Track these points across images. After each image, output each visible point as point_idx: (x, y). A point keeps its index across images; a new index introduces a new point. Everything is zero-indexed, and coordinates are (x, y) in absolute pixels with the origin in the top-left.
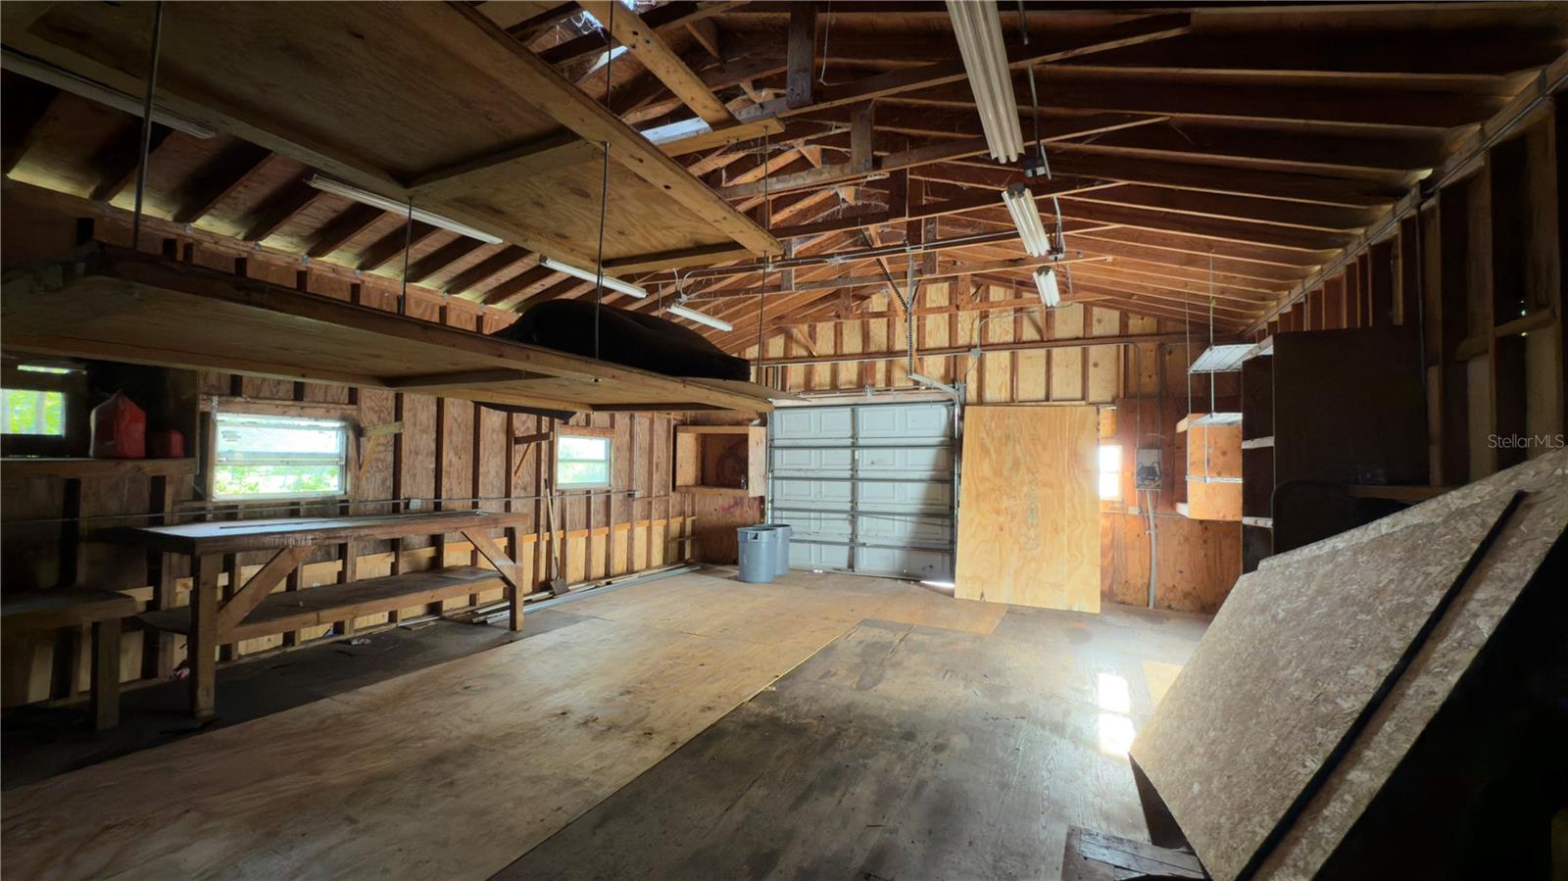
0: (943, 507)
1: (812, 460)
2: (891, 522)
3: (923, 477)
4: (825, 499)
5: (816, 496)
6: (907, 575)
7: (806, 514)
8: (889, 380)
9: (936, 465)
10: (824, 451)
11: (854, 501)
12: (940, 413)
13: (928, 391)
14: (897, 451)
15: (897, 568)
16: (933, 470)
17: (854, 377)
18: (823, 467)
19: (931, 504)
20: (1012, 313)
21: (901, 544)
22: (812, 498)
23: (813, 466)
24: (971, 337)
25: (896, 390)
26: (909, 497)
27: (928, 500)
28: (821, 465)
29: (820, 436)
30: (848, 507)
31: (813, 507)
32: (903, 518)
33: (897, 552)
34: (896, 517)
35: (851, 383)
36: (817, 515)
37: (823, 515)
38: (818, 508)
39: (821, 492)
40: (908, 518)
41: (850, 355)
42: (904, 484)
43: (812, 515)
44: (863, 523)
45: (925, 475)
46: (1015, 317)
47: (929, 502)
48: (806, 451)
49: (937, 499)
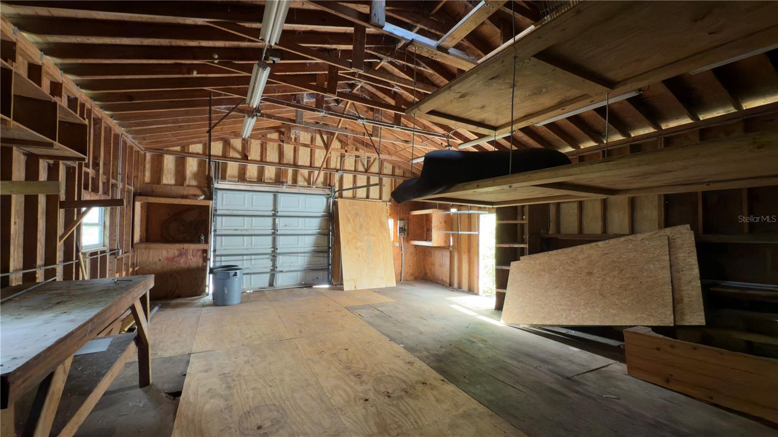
0: (324, 248)
1: (246, 224)
2: (296, 257)
3: (314, 233)
4: (255, 247)
5: (247, 246)
6: (304, 284)
7: (240, 258)
8: (295, 181)
9: (320, 227)
10: (254, 218)
11: (274, 247)
12: (323, 201)
13: (316, 189)
14: (300, 219)
15: (299, 282)
16: (319, 229)
17: (273, 176)
18: (253, 228)
19: (318, 247)
20: (354, 157)
21: (301, 269)
22: (245, 247)
23: (245, 227)
24: (336, 165)
25: (299, 186)
26: (306, 243)
27: (316, 245)
28: (252, 227)
29: (251, 209)
30: (270, 251)
31: (245, 252)
32: (303, 255)
33: (299, 273)
34: (299, 255)
35: (271, 179)
36: (249, 257)
37: (253, 257)
38: (249, 253)
39: (252, 243)
40: (306, 255)
41: (270, 163)
42: (304, 237)
43: (245, 257)
44: (280, 260)
45: (315, 232)
46: (356, 160)
47: (317, 245)
48: (241, 219)
49: (321, 244)
